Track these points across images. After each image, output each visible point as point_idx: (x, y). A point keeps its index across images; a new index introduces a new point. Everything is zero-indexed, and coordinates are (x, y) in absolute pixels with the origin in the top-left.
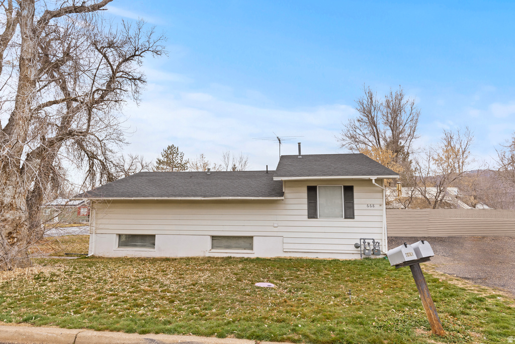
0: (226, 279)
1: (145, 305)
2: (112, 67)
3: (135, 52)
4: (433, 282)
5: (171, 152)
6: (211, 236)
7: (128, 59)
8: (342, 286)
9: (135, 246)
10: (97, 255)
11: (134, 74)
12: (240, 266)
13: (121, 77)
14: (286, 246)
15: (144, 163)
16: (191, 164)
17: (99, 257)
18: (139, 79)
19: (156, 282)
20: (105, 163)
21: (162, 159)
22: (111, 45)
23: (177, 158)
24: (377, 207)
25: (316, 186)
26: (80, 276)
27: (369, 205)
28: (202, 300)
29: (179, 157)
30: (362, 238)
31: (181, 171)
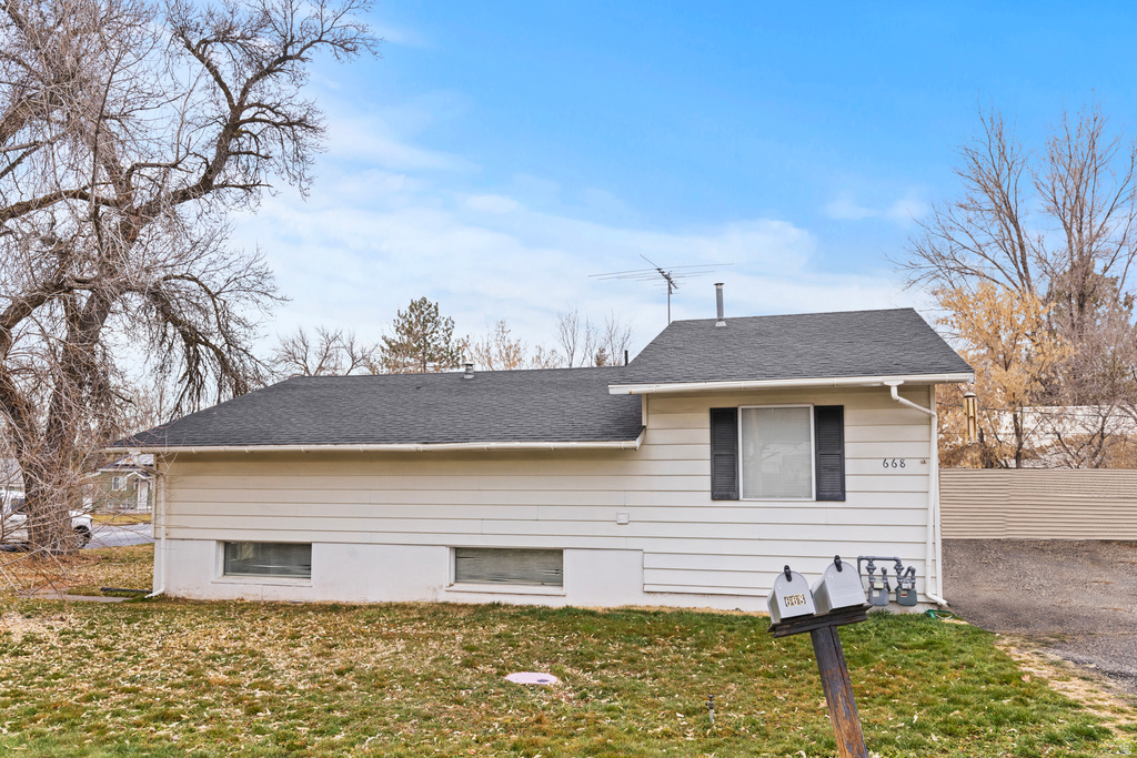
0: (435, 660)
1: (185, 717)
2: (228, 94)
3: (286, 47)
4: (1001, 683)
5: (421, 317)
6: (452, 548)
7: (269, 71)
8: (732, 686)
9: (265, 571)
10: (174, 592)
11: (289, 109)
12: (501, 627)
13: (253, 120)
14: (651, 577)
15: (357, 350)
16: (473, 350)
17: (177, 599)
18: (301, 122)
19: (255, 664)
20: (228, 356)
21: (395, 337)
22: (224, 36)
23: (434, 335)
24: (913, 466)
25: (736, 409)
26: (89, 644)
27: (889, 461)
28: (330, 710)
29: (441, 332)
30: (864, 555)
31: (448, 370)
